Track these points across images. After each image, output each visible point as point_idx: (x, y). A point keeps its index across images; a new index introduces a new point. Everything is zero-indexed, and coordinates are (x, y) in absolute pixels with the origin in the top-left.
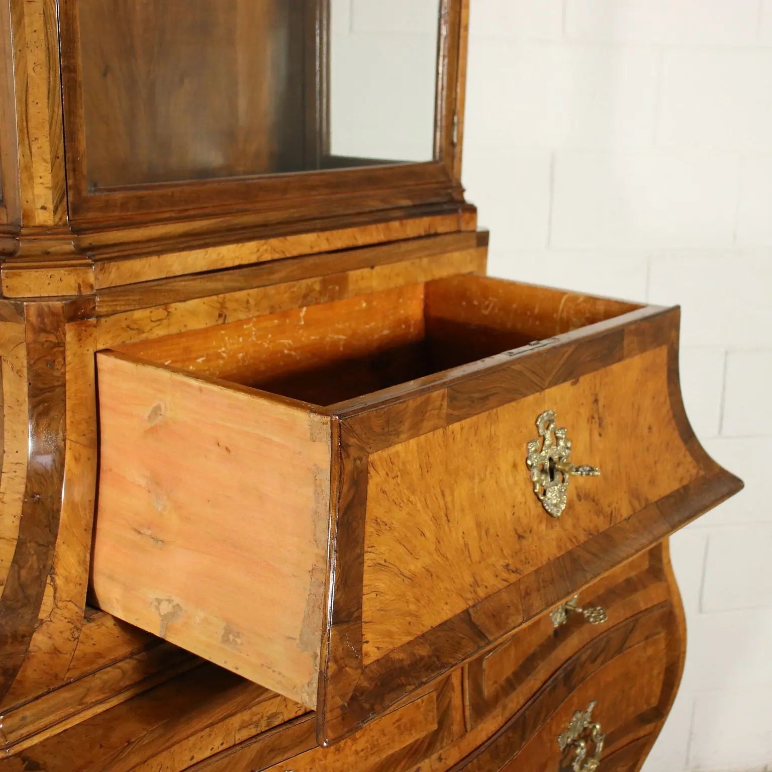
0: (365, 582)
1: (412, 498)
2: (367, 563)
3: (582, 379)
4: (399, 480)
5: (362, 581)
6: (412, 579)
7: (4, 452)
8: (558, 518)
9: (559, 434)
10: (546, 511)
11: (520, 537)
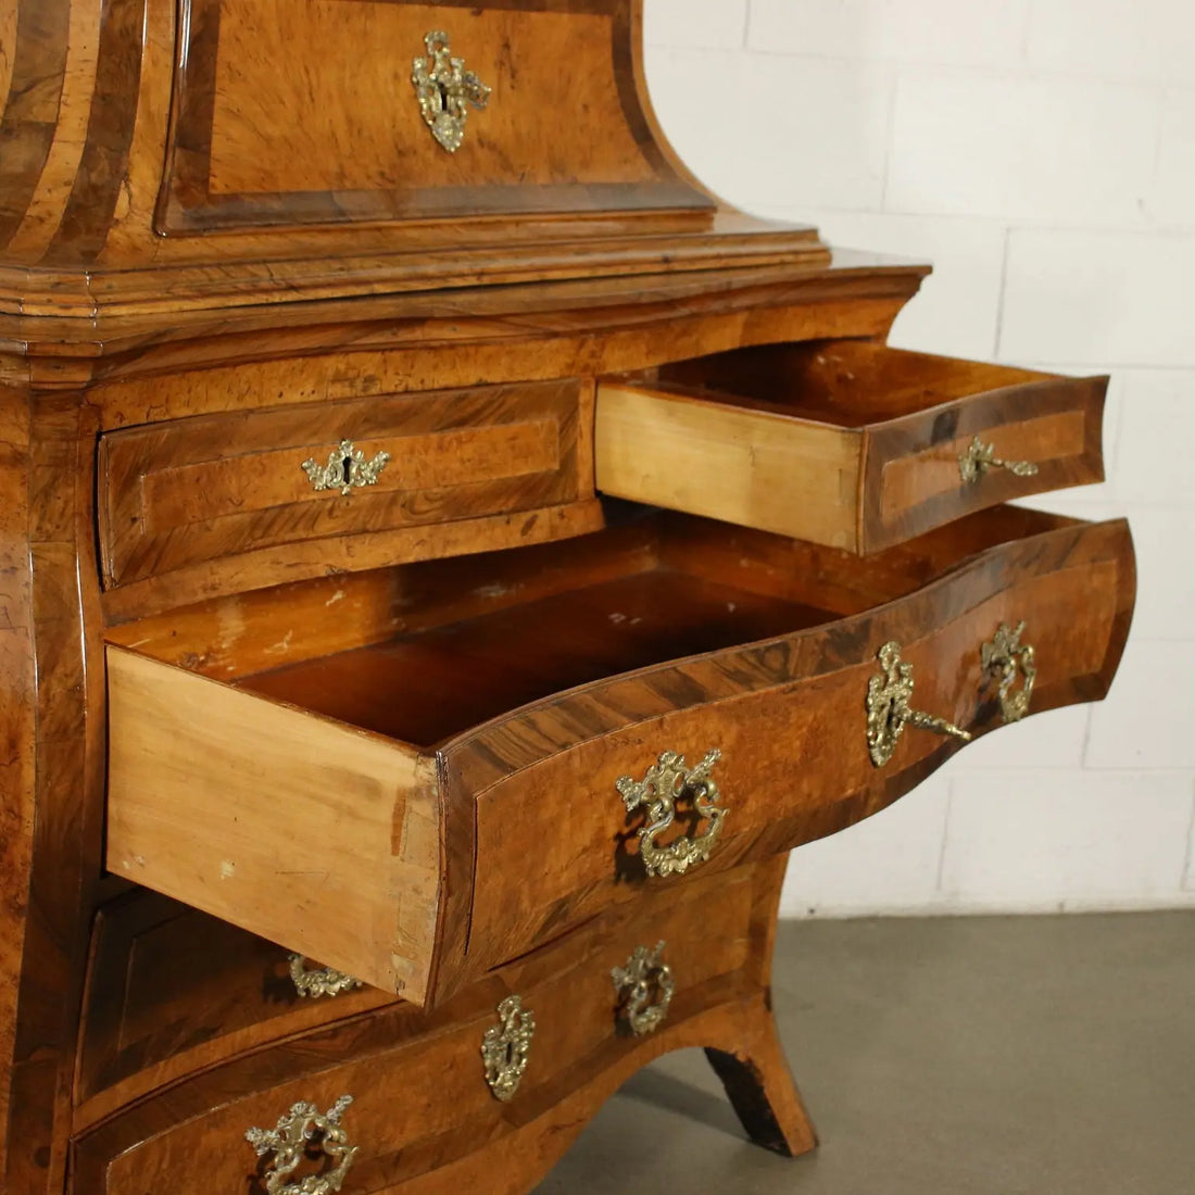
0: (215, 122)
1: (270, 59)
2: (217, 106)
3: (486, 12)
4: (255, 34)
5: (211, 118)
6: (268, 140)
7: (68, 48)
8: (451, 154)
9: (454, 62)
10: (436, 139)
11: (401, 153)
